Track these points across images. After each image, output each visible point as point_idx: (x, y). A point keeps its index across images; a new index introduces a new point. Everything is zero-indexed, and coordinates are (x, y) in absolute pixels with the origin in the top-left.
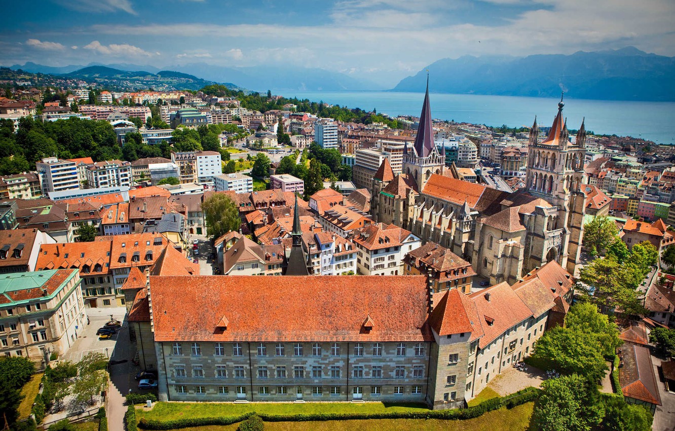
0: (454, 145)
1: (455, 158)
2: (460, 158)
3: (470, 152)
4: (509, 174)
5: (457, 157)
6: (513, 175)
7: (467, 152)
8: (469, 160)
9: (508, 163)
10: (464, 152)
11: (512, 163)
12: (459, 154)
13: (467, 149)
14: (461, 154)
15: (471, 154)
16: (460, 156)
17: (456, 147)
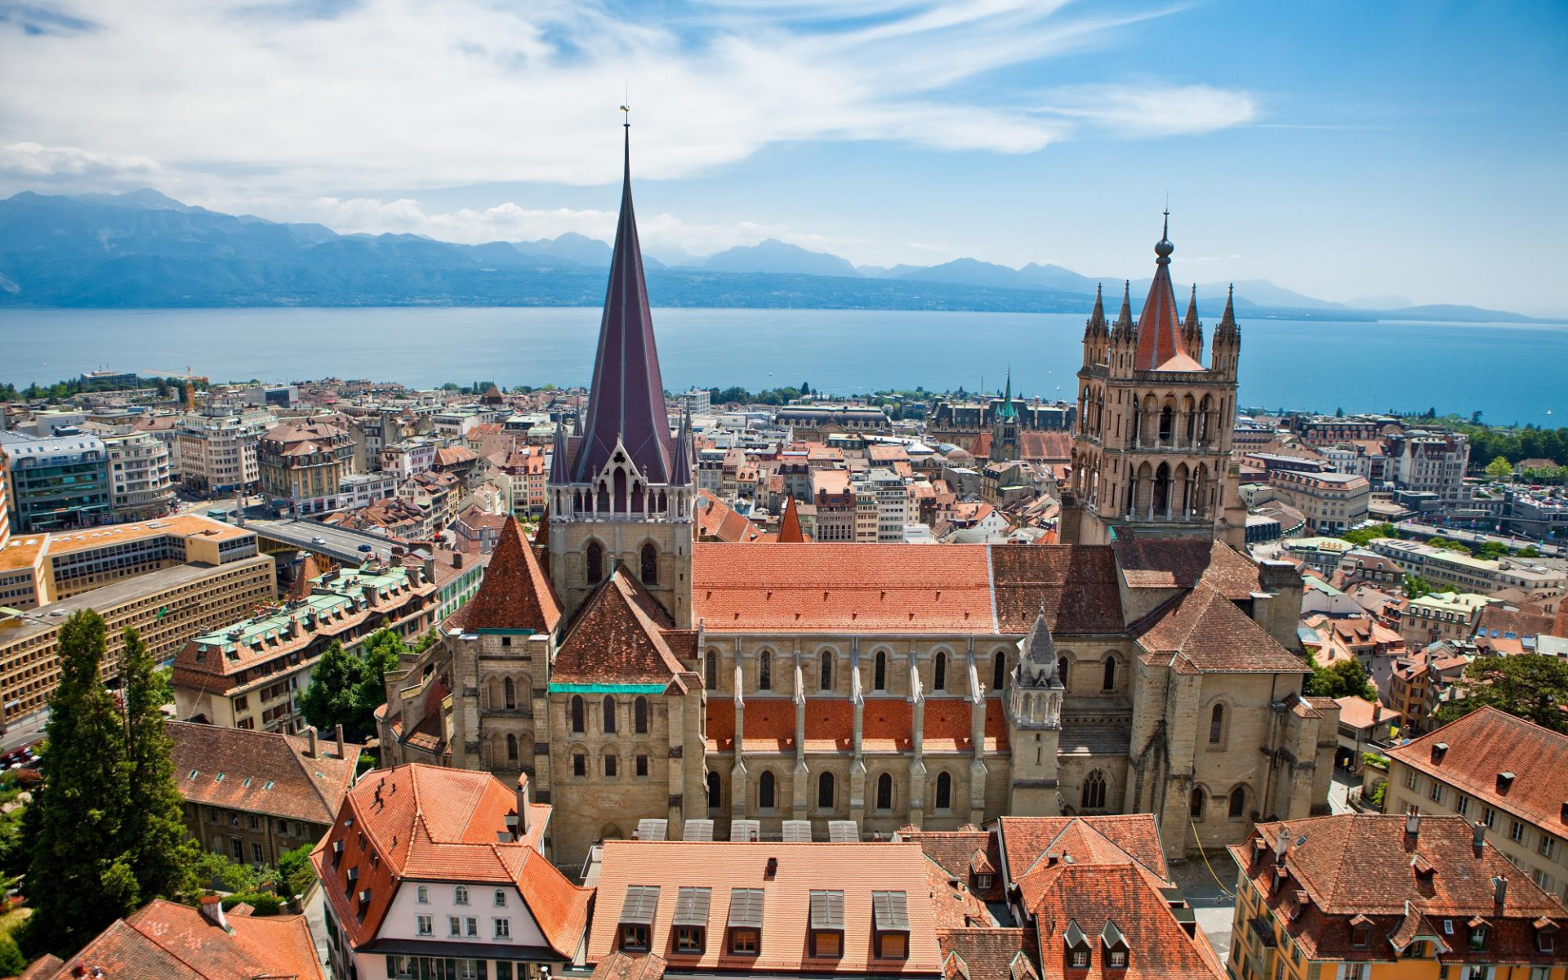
0: (88, 448)
1: (101, 492)
2: (120, 489)
3: (153, 463)
4: (313, 509)
5: (106, 485)
6: (326, 506)
7: (139, 464)
8: (151, 488)
9: (305, 475)
10: (129, 464)
11: (318, 471)
12: (114, 473)
13: (137, 454)
14: (123, 472)
15: (155, 468)
16: (118, 479)
17: (97, 453)
